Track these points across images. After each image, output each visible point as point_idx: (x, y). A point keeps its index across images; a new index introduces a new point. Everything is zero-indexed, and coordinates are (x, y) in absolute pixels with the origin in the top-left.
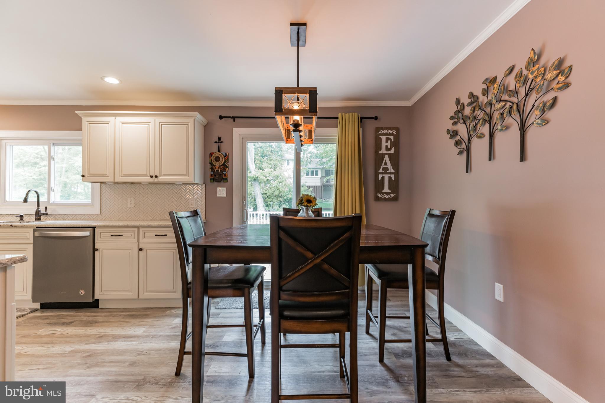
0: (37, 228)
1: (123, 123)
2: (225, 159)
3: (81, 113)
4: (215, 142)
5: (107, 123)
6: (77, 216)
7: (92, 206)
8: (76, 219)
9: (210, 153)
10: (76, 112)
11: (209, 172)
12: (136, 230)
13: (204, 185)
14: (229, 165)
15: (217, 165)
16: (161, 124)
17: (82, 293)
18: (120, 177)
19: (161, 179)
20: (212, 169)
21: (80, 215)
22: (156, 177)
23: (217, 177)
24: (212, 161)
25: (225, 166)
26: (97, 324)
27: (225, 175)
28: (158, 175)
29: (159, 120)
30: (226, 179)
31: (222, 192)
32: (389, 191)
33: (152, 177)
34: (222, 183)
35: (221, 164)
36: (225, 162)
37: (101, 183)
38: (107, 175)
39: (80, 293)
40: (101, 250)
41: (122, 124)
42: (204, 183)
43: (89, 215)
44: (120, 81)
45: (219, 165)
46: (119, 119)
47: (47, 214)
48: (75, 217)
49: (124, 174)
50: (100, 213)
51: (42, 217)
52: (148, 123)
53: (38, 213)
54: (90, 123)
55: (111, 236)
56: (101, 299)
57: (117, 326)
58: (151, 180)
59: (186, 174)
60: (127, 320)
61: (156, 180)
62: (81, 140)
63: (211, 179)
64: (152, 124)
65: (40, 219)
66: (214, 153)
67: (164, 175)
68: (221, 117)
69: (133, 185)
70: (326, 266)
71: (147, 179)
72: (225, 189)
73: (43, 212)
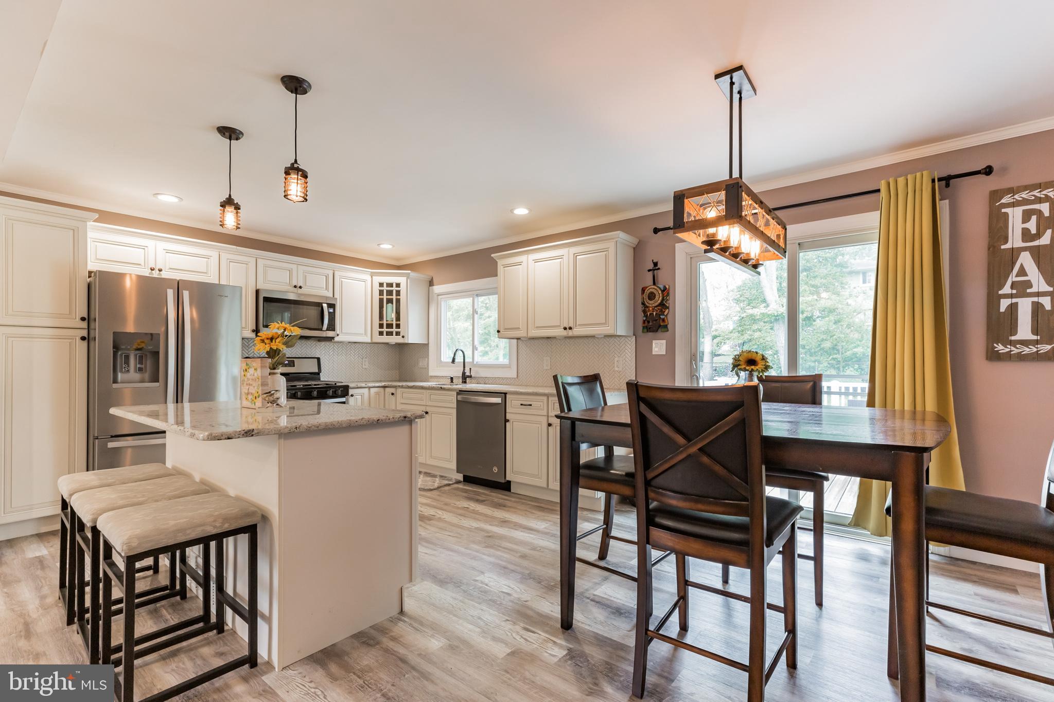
0: (460, 391)
1: (536, 261)
2: (663, 295)
3: (497, 256)
4: (649, 271)
5: (520, 264)
6: (497, 379)
7: (510, 367)
8: (495, 383)
9: (643, 288)
10: (492, 255)
11: (641, 317)
12: (545, 398)
13: (635, 337)
14: (669, 303)
15: (650, 305)
16: (576, 256)
17: (495, 470)
18: (533, 331)
19: (577, 331)
20: (644, 312)
21: (499, 379)
22: (570, 328)
23: (651, 324)
24: (645, 300)
25: (663, 306)
26: (505, 508)
27: (663, 320)
28: (572, 326)
29: (574, 250)
30: (666, 326)
31: (658, 347)
32: (1035, 338)
33: (565, 329)
34: (659, 334)
35: (657, 304)
36: (663, 299)
37: (517, 339)
38: (521, 329)
40: (511, 421)
42: (634, 335)
43: (506, 379)
44: (530, 210)
45: (653, 305)
46: (532, 258)
47: (470, 377)
48: (494, 381)
49: (537, 327)
50: (516, 377)
51: (467, 380)
52: (561, 257)
53: (464, 375)
54: (505, 266)
55: (521, 405)
56: (513, 481)
57: (522, 515)
58: (565, 333)
59: (605, 324)
60: (534, 511)
61: (570, 333)
62: (496, 288)
63: (644, 328)
64: (565, 258)
65: (465, 382)
66: (647, 287)
67: (579, 325)
68: (656, 231)
69: (549, 339)
70: (705, 459)
71: (560, 332)
72: (664, 342)
73: (468, 374)
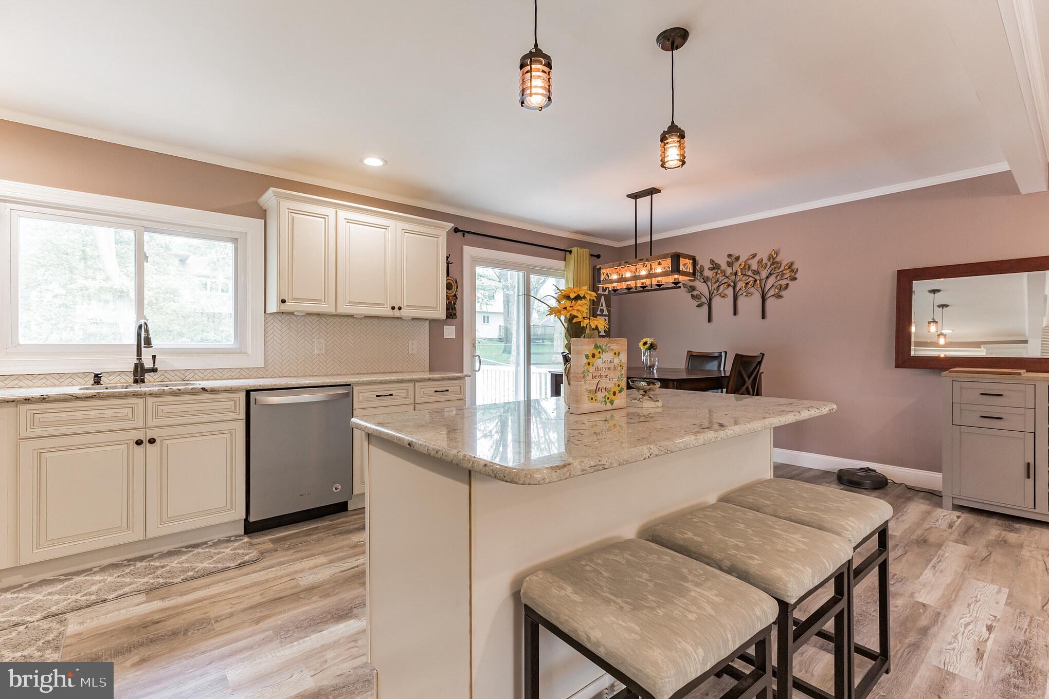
1: (349, 221)
2: (456, 287)
3: (277, 193)
5: (323, 216)
6: (216, 371)
8: (212, 378)
12: (411, 384)
14: (459, 295)
15: (449, 294)
16: (404, 232)
17: (336, 489)
18: (345, 306)
19: (405, 313)
21: (221, 371)
22: (399, 309)
23: (450, 311)
25: (456, 296)
27: (454, 309)
28: (401, 306)
29: (402, 225)
30: (455, 314)
31: (449, 332)
32: (605, 334)
33: (392, 308)
34: (450, 320)
35: (453, 294)
36: (456, 291)
38: (322, 302)
39: (334, 489)
41: (347, 222)
43: (240, 370)
44: (385, 164)
45: (451, 295)
46: (343, 214)
47: (154, 370)
48: (210, 375)
49: (350, 302)
50: (264, 366)
51: (148, 376)
52: (385, 228)
53: (139, 368)
54: (293, 212)
55: (377, 396)
58: (390, 313)
59: (436, 307)
61: (397, 313)
64: (391, 231)
65: (143, 381)
67: (411, 307)
68: (456, 230)
71: (388, 312)
72: (454, 327)
73: (148, 364)
